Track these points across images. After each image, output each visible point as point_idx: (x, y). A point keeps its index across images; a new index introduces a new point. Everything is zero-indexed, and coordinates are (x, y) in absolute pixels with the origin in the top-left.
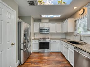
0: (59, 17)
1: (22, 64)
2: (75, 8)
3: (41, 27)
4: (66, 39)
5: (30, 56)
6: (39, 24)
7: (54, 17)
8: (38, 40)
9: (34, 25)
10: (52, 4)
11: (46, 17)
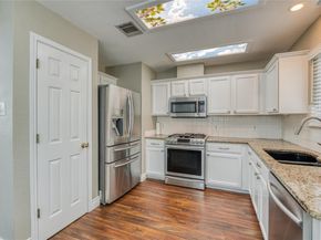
0: (243, 51)
1: (107, 205)
2: (297, 7)
3: (175, 94)
4: (282, 140)
5: (134, 188)
6: (169, 84)
7: (220, 54)
8: (163, 142)
9: (154, 88)
10: (191, 17)
11: (190, 58)
